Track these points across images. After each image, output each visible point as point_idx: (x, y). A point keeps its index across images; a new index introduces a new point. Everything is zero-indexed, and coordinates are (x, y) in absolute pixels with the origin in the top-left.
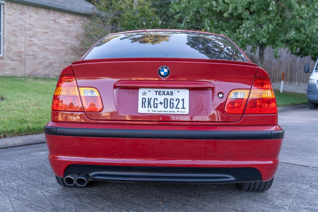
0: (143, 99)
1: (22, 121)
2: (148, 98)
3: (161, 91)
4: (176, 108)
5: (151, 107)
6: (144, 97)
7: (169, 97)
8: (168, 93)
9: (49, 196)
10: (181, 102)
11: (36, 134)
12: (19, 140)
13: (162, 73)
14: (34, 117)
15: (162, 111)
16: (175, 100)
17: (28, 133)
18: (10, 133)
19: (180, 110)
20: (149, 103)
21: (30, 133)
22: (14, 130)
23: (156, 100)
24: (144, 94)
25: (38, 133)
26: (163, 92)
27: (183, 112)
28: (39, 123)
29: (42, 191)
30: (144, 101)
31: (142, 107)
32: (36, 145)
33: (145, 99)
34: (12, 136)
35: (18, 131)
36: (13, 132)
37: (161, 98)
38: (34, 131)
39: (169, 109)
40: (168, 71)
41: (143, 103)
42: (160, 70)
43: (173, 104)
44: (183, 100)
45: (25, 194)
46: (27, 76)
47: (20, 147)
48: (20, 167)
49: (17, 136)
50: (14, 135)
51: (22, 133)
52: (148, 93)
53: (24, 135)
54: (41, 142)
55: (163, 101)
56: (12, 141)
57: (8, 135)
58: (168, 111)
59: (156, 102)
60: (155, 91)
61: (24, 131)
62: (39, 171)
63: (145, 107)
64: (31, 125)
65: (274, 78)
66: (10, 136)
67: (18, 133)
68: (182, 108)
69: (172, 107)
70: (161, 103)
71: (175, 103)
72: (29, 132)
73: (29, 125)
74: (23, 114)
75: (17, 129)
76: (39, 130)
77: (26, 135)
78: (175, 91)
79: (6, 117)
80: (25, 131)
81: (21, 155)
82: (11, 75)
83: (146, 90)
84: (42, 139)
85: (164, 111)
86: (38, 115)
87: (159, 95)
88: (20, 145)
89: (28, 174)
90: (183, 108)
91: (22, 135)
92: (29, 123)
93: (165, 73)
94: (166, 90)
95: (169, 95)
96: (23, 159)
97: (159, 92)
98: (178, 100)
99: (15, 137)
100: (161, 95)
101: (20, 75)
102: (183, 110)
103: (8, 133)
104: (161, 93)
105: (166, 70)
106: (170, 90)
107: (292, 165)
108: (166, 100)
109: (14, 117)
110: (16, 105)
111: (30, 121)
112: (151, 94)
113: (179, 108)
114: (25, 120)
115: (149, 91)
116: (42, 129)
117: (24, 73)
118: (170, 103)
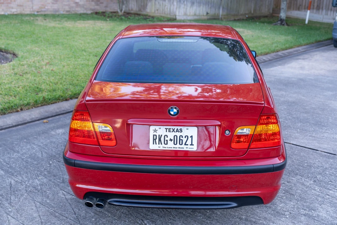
0: (154, 135)
1: (37, 89)
2: (159, 135)
3: (171, 129)
4: (185, 144)
5: (161, 144)
6: (155, 133)
7: (178, 134)
8: (177, 131)
9: (71, 199)
10: (190, 139)
11: (52, 104)
12: (35, 113)
13: (172, 113)
14: (48, 82)
15: (172, 148)
16: (184, 137)
17: (44, 104)
18: (26, 106)
19: (189, 146)
20: (160, 140)
21: (46, 104)
22: (30, 103)
23: (166, 136)
24: (155, 131)
25: (53, 102)
26: (173, 129)
27: (191, 148)
28: (54, 90)
29: (63, 192)
30: (155, 138)
31: (153, 144)
32: (53, 118)
33: (156, 136)
34: (29, 109)
35: (34, 103)
36: (29, 105)
37: (171, 135)
38: (50, 101)
39: (178, 145)
40: (178, 111)
41: (154, 140)
42: (169, 111)
43: (182, 140)
44: (192, 137)
45: (49, 197)
46: (36, 13)
47: (37, 122)
48: (40, 156)
49: (34, 108)
50: (30, 107)
51: (38, 104)
52: (159, 130)
53: (40, 106)
54: (57, 114)
55: (173, 138)
56: (30, 115)
57: (24, 108)
58: (178, 147)
59: (166, 139)
60: (165, 129)
61: (39, 102)
62: (59, 162)
63: (156, 144)
64: (47, 94)
65: (300, 5)
66: (27, 108)
67: (34, 105)
68: (190, 145)
69: (181, 144)
70: (171, 140)
71: (184, 140)
72: (45, 102)
73: (44, 94)
74: (37, 79)
75: (33, 101)
76: (54, 100)
77: (42, 106)
78: (184, 129)
79: (21, 86)
80: (41, 102)
81: (39, 134)
82: (19, 12)
83: (157, 128)
84: (58, 111)
85: (174, 148)
86: (52, 79)
87: (169, 132)
88: (37, 119)
89: (48, 166)
90: (192, 145)
91: (38, 107)
92: (44, 92)
93: (174, 112)
94: (176, 128)
95: (179, 132)
96: (42, 141)
97: (169, 129)
98: (187, 137)
99: (31, 109)
100: (171, 132)
101: (28, 12)
102: (192, 147)
103: (25, 106)
104: (171, 130)
105: (175, 110)
106: (179, 128)
107: (302, 148)
108: (176, 137)
109: (28, 84)
110: (29, 66)
111: (45, 89)
112: (161, 130)
113: (188, 145)
114: (40, 89)
115: (160, 128)
116: (57, 99)
117: (32, 10)
118: (180, 140)
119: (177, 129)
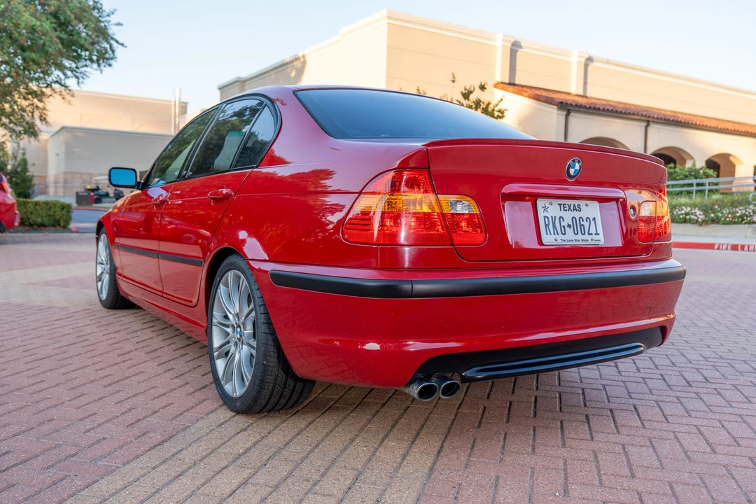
0: (545, 217)
2: (552, 217)
4: (589, 234)
5: (558, 234)
6: (546, 214)
7: (577, 215)
8: (575, 208)
10: (593, 223)
13: (572, 171)
15: (573, 241)
16: (585, 220)
19: (594, 237)
20: (554, 226)
23: (561, 219)
24: (545, 208)
26: (568, 205)
27: (598, 240)
30: (547, 223)
31: (547, 234)
33: (548, 218)
37: (568, 216)
39: (580, 236)
40: (580, 167)
41: (547, 226)
42: (569, 166)
43: (583, 226)
44: (594, 219)
52: (550, 207)
55: (571, 223)
58: (580, 239)
59: (563, 224)
60: (558, 204)
63: (551, 234)
68: (595, 234)
69: (583, 232)
70: (569, 226)
71: (586, 224)
78: (583, 204)
83: (546, 202)
85: (575, 240)
87: (564, 210)
90: (597, 234)
93: (575, 170)
94: (572, 203)
95: (577, 211)
97: (564, 204)
98: (588, 220)
100: (566, 210)
102: (598, 237)
104: (566, 207)
105: (577, 167)
106: (576, 203)
108: (574, 220)
112: (553, 209)
113: (591, 234)
115: (551, 204)
118: (581, 226)
119: (574, 205)
